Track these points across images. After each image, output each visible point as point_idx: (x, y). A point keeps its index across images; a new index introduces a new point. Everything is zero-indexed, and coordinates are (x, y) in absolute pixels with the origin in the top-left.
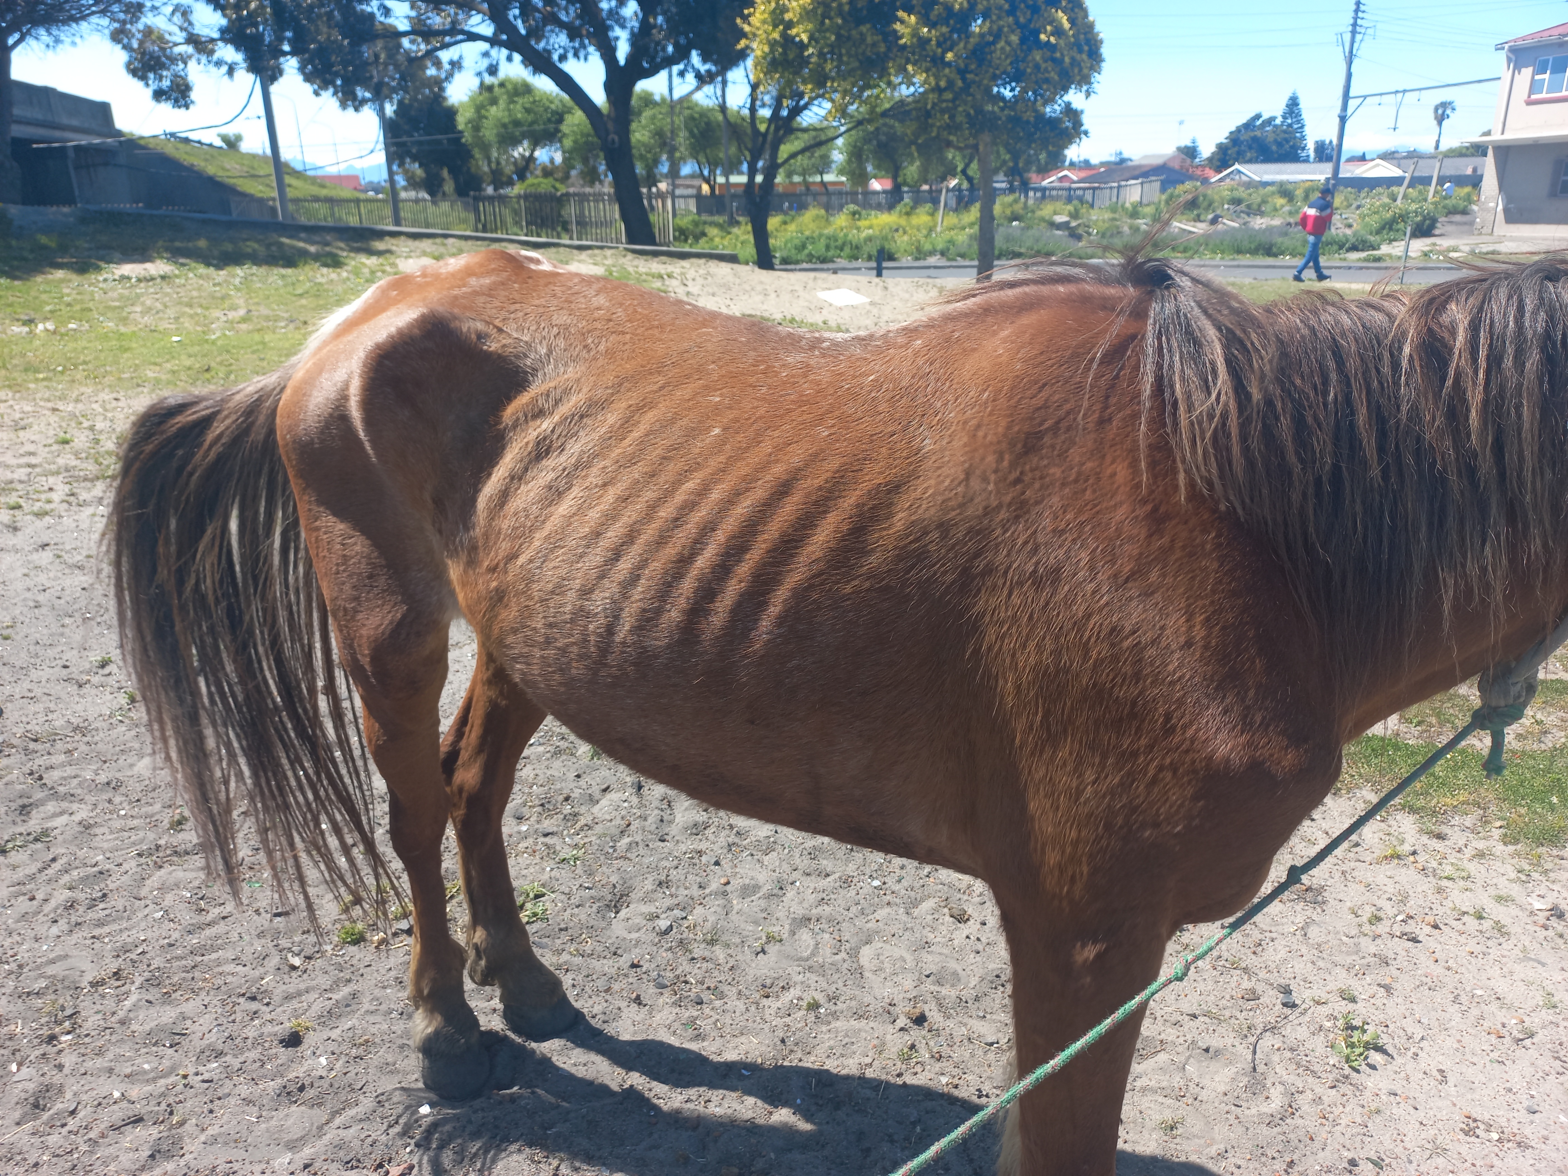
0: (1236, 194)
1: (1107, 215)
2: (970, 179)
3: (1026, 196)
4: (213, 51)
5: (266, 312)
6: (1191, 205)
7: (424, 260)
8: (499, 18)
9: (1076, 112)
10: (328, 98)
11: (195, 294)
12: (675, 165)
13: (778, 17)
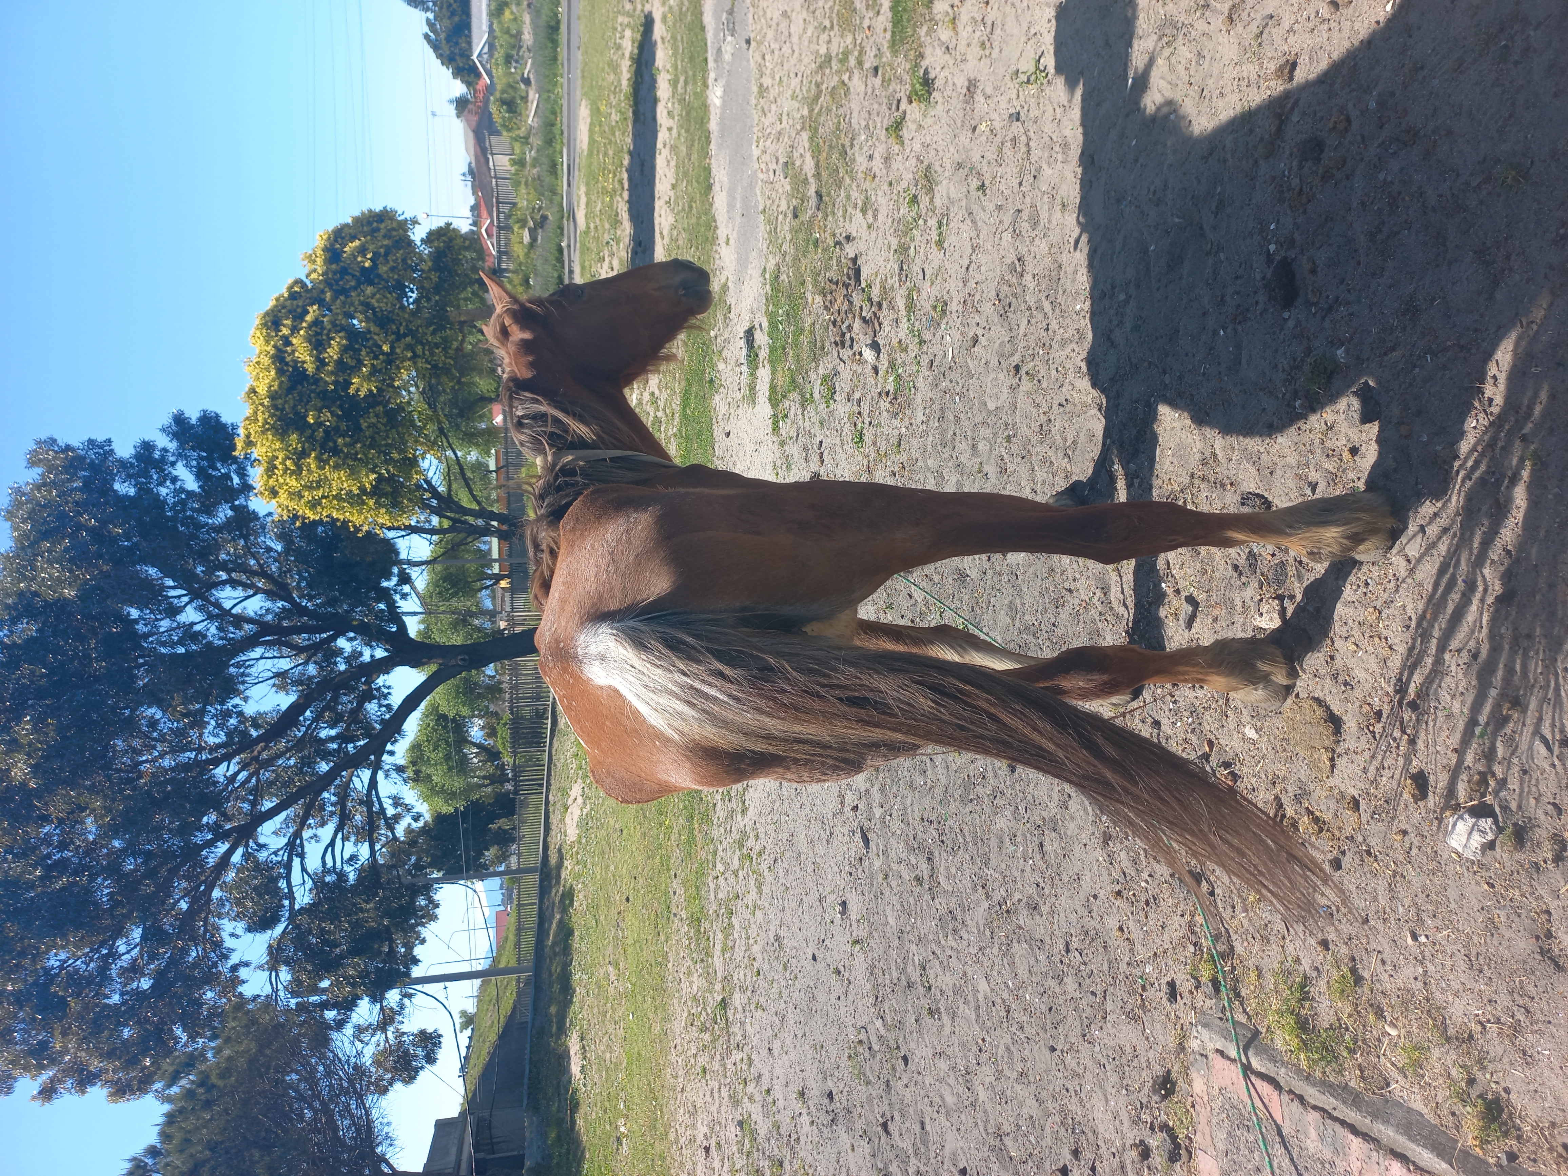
0: (501, 61)
1: (523, 190)
3: (506, 270)
4: (392, 1009)
5: (610, 948)
6: (511, 106)
7: (568, 820)
8: (355, 762)
9: (431, 234)
10: (428, 931)
11: (595, 1010)
12: (483, 612)
13: (356, 500)
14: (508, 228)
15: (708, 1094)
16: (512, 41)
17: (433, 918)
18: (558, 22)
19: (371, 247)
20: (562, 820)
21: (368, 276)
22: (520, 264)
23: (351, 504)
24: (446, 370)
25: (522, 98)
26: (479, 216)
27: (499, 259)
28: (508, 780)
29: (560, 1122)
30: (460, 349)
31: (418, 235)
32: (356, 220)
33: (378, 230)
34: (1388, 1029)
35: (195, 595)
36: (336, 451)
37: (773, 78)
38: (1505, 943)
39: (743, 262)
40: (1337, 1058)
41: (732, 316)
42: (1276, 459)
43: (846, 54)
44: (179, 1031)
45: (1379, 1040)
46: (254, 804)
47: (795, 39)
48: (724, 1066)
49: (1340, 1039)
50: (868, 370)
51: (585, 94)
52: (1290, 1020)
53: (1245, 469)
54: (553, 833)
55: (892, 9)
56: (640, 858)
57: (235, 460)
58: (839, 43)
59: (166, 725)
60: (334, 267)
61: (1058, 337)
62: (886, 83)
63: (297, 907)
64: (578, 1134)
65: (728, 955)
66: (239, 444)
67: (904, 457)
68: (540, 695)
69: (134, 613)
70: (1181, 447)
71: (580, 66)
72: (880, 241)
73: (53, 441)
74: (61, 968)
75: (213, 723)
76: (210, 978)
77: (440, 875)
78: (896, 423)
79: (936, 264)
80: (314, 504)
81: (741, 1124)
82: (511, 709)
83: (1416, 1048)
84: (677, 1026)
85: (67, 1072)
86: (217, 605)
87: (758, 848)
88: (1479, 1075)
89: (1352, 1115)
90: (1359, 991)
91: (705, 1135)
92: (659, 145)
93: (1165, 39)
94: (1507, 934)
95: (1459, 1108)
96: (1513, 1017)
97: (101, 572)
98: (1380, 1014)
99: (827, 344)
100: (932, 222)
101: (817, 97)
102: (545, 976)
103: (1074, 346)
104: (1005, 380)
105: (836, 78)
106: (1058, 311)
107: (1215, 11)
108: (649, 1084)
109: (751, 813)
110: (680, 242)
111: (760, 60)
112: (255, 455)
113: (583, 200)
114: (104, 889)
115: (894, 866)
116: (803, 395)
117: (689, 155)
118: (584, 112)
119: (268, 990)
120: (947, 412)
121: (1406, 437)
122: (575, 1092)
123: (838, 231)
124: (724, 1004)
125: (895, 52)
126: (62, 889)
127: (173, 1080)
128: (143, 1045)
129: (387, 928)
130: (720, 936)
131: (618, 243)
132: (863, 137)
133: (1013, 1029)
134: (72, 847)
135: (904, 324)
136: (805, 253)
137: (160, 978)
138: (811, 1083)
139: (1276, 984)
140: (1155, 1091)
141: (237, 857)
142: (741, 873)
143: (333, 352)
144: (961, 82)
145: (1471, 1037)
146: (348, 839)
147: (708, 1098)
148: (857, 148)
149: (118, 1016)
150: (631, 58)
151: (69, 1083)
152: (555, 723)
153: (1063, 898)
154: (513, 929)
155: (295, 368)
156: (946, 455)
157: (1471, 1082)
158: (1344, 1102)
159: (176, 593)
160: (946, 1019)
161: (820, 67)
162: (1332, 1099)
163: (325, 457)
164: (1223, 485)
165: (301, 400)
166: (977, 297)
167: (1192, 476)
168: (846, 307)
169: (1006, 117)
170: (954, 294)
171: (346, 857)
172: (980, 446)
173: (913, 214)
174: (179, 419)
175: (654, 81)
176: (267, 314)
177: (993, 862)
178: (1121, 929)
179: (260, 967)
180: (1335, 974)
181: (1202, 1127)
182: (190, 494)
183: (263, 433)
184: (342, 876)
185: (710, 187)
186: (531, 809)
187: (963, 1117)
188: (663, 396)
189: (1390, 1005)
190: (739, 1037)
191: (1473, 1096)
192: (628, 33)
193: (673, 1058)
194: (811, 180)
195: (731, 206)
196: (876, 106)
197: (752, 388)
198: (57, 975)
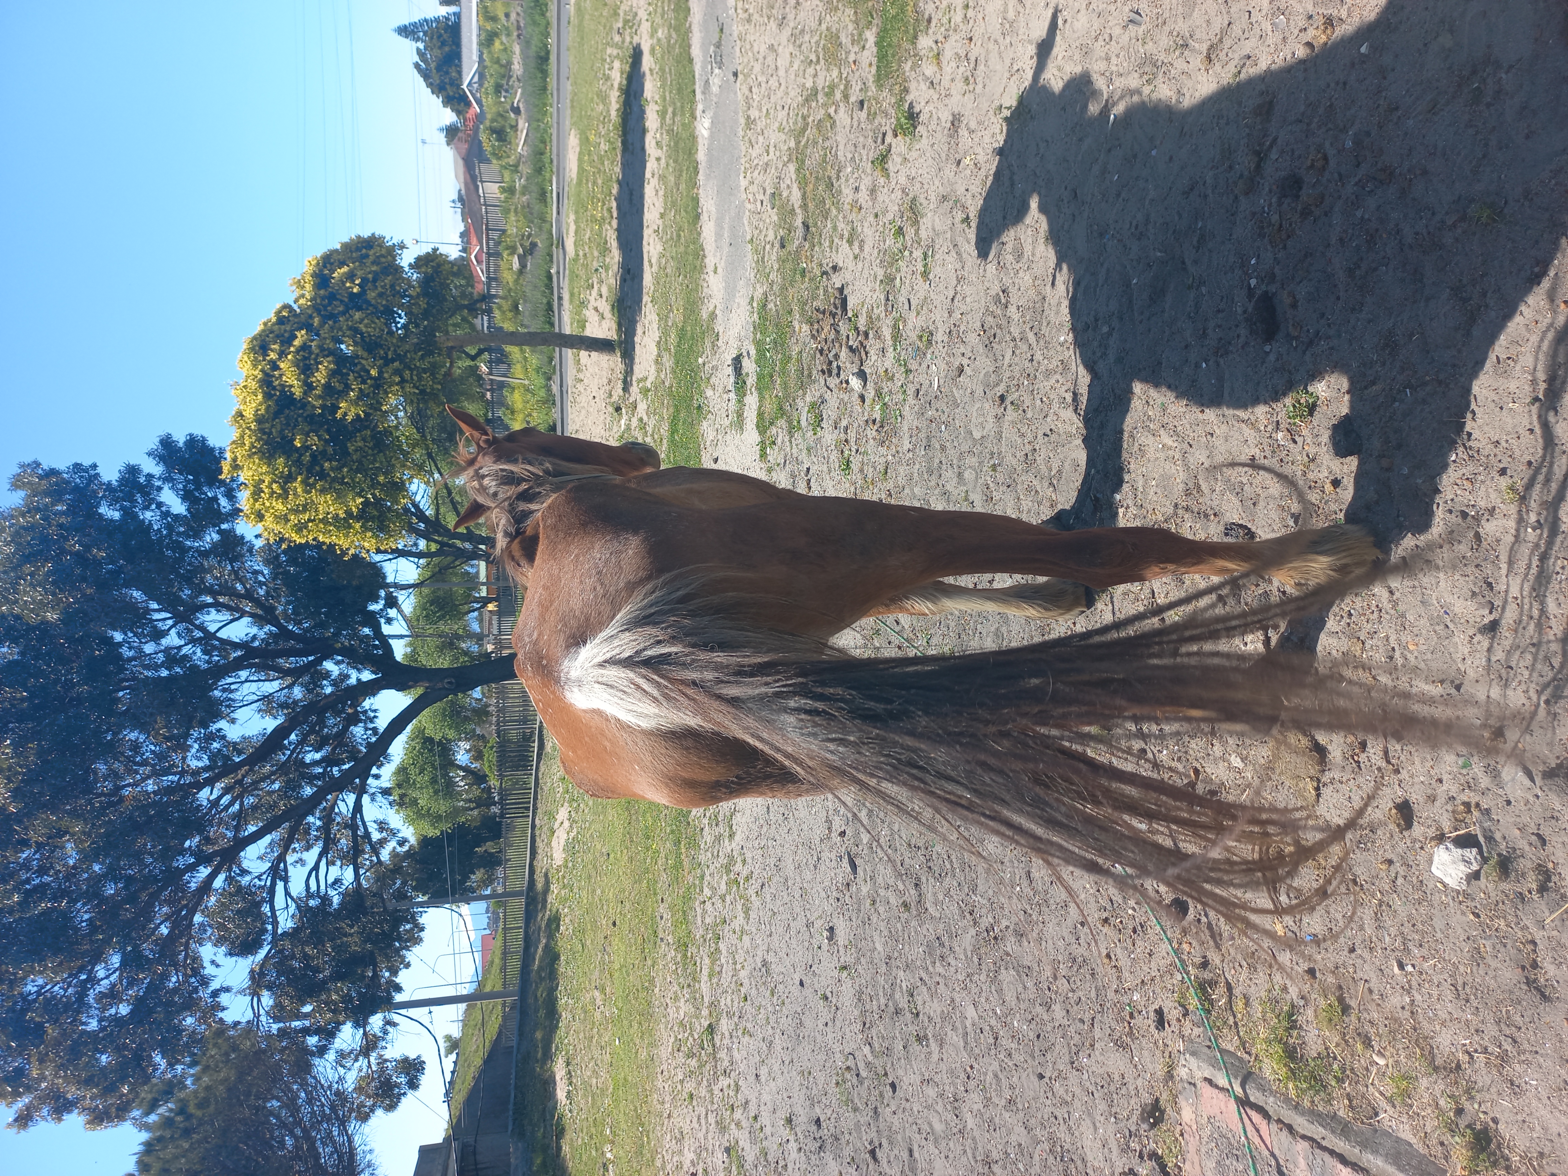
0: (491, 90)
1: (513, 217)
2: (480, 352)
3: (495, 296)
4: (374, 1036)
5: (597, 973)
6: (501, 134)
7: (554, 843)
8: (340, 785)
9: (419, 259)
10: (413, 955)
11: (581, 1035)
12: (471, 635)
13: (342, 524)
14: (498, 255)
15: (695, 1120)
16: (502, 71)
17: (418, 941)
18: (548, 53)
19: (359, 273)
20: (549, 844)
21: (356, 302)
22: (510, 290)
23: (338, 528)
24: (434, 396)
25: (512, 127)
26: (469, 242)
27: (489, 287)
28: (495, 804)
29: (545, 1148)
30: (448, 374)
31: (406, 259)
32: (345, 246)
33: (367, 256)
34: (1376, 1058)
35: (179, 618)
36: (323, 475)
37: (760, 110)
38: (1491, 973)
39: (730, 291)
40: (1325, 1087)
41: (720, 343)
42: (1259, 490)
43: (832, 87)
44: (158, 1058)
45: (1367, 1069)
46: (237, 828)
47: (781, 72)
48: (711, 1092)
49: (1328, 1068)
50: (855, 398)
51: (574, 124)
52: (1278, 1049)
53: (1228, 500)
54: (539, 857)
55: (877, 44)
56: (627, 883)
57: (222, 483)
58: (825, 77)
59: (149, 749)
60: (322, 292)
61: (1042, 368)
62: (871, 116)
63: (280, 931)
64: (564, 1160)
65: (715, 981)
66: (226, 467)
67: (890, 485)
68: (526, 719)
69: (118, 637)
70: (1165, 477)
71: (569, 97)
72: (866, 271)
73: (38, 464)
74: (39, 993)
75: (196, 746)
76: (190, 1004)
77: (425, 898)
78: (883, 450)
79: (921, 295)
80: (300, 528)
81: (728, 1150)
82: (498, 732)
83: (1405, 1077)
84: (664, 1051)
85: (42, 1099)
86: (202, 628)
87: (745, 873)
88: (1467, 1105)
89: (1341, 1145)
90: (1346, 1019)
91: (692, 1162)
92: (648, 175)
93: (1146, 77)
94: (1494, 963)
95: (1447, 1138)
96: (1500, 1047)
97: (84, 595)
98: (1367, 1043)
99: (814, 372)
100: (918, 254)
101: (804, 130)
102: (531, 1001)
103: (1058, 376)
104: (991, 409)
105: (822, 112)
106: (1042, 343)
107: (1193, 50)
108: (636, 1110)
109: (738, 838)
110: (669, 270)
111: (747, 92)
112: (242, 479)
113: (573, 228)
114: (84, 915)
115: (882, 892)
116: (790, 422)
117: (677, 185)
118: (573, 141)
119: (249, 1015)
120: (933, 441)
121: (1388, 470)
122: (560, 1118)
123: (824, 262)
124: (711, 1029)
125: (880, 87)
126: (42, 914)
127: (152, 1107)
128: (122, 1072)
129: (372, 953)
130: (707, 961)
131: (607, 270)
132: (849, 169)
133: (1002, 1056)
134: (52, 872)
135: (890, 353)
136: (792, 283)
137: (139, 1004)
138: (798, 1110)
139: (1264, 1012)
140: (1144, 1119)
141: (219, 882)
142: (728, 898)
143: (320, 376)
144: (946, 116)
145: (1458, 1066)
146: (333, 864)
147: (695, 1125)
148: (843, 180)
149: (95, 1042)
150: (620, 89)
151: (45, 1112)
152: (541, 746)
153: (1051, 925)
154: (498, 953)
155: (283, 392)
156: (933, 483)
157: (1459, 1112)
158: (1333, 1132)
159: (161, 617)
160: (934, 1046)
161: (807, 100)
162: (1321, 1129)
163: (311, 481)
164: (1206, 516)
165: (288, 425)
166: (962, 328)
167: (1176, 505)
168: (832, 336)
169: (990, 151)
170: (939, 324)
171: (330, 881)
172: (967, 475)
173: (899, 245)
174: (167, 443)
175: (643, 112)
176: (254, 338)
177: (980, 888)
178: (1108, 956)
179: (242, 992)
180: (1323, 1003)
181: (1191, 1155)
182: (177, 517)
183: (250, 456)
184: (326, 900)
185: (698, 217)
186: (518, 834)
187: (951, 1144)
188: (652, 422)
189: (1378, 1034)
190: (726, 1063)
191: (1462, 1126)
192: (617, 64)
193: (660, 1084)
194: (798, 211)
195: (719, 236)
196: (861, 139)
197: (740, 414)
198: (35, 1001)
